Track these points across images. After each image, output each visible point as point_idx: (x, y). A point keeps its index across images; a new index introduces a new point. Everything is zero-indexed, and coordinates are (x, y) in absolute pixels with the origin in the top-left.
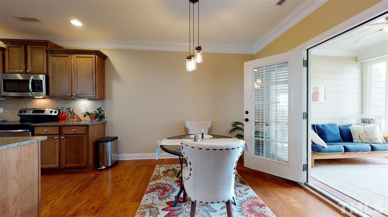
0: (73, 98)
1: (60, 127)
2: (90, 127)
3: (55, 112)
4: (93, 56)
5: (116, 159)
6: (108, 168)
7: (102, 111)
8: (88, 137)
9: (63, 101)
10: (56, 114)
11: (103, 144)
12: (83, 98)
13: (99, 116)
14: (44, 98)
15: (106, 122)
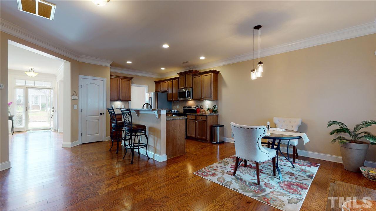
0: (202, 100)
1: (196, 116)
2: (208, 117)
3: (196, 108)
4: (211, 74)
5: (223, 140)
6: (217, 143)
7: (216, 108)
8: (207, 122)
9: (199, 101)
10: (196, 109)
11: (215, 128)
12: (207, 99)
13: (214, 110)
14: (192, 100)
15: (218, 115)
